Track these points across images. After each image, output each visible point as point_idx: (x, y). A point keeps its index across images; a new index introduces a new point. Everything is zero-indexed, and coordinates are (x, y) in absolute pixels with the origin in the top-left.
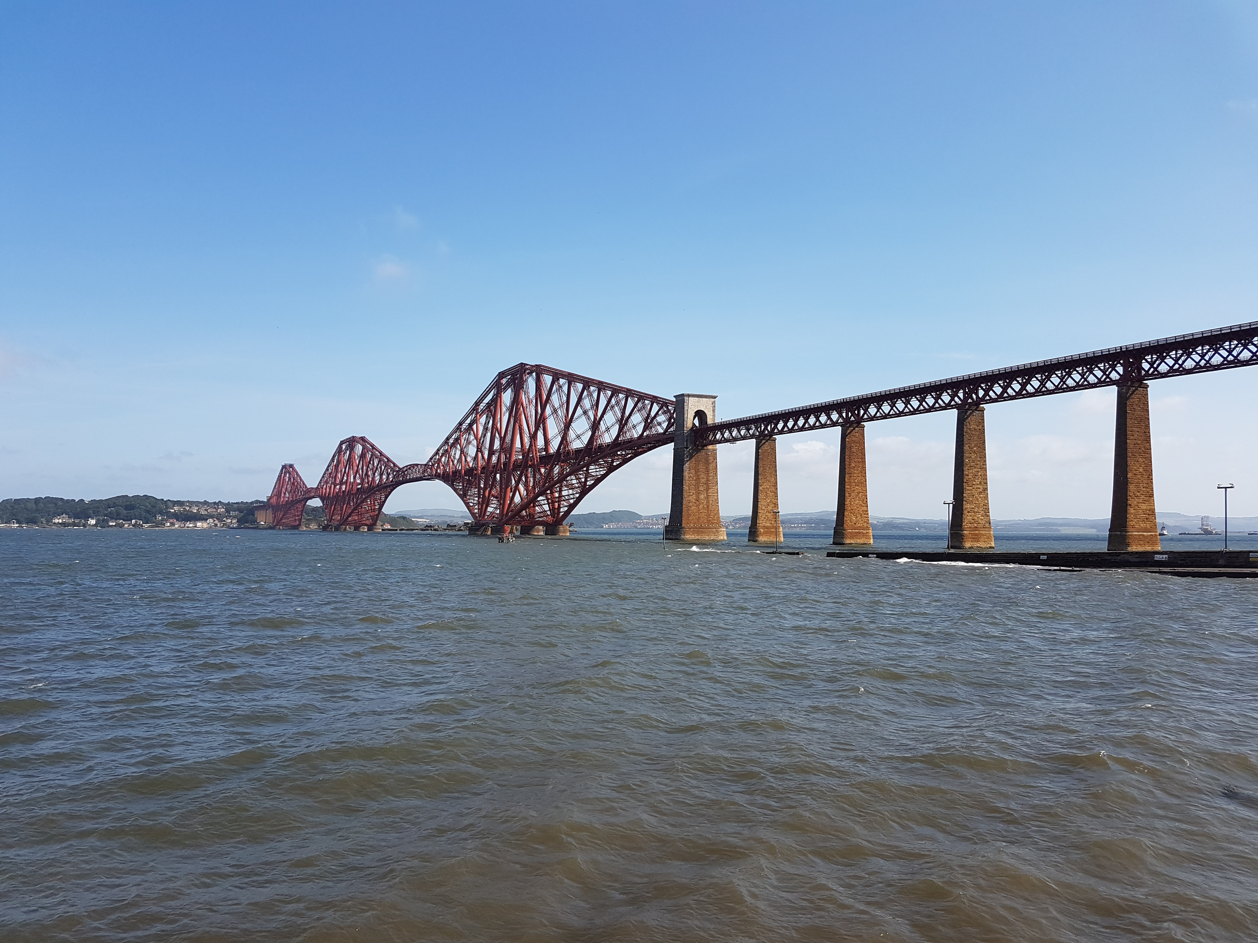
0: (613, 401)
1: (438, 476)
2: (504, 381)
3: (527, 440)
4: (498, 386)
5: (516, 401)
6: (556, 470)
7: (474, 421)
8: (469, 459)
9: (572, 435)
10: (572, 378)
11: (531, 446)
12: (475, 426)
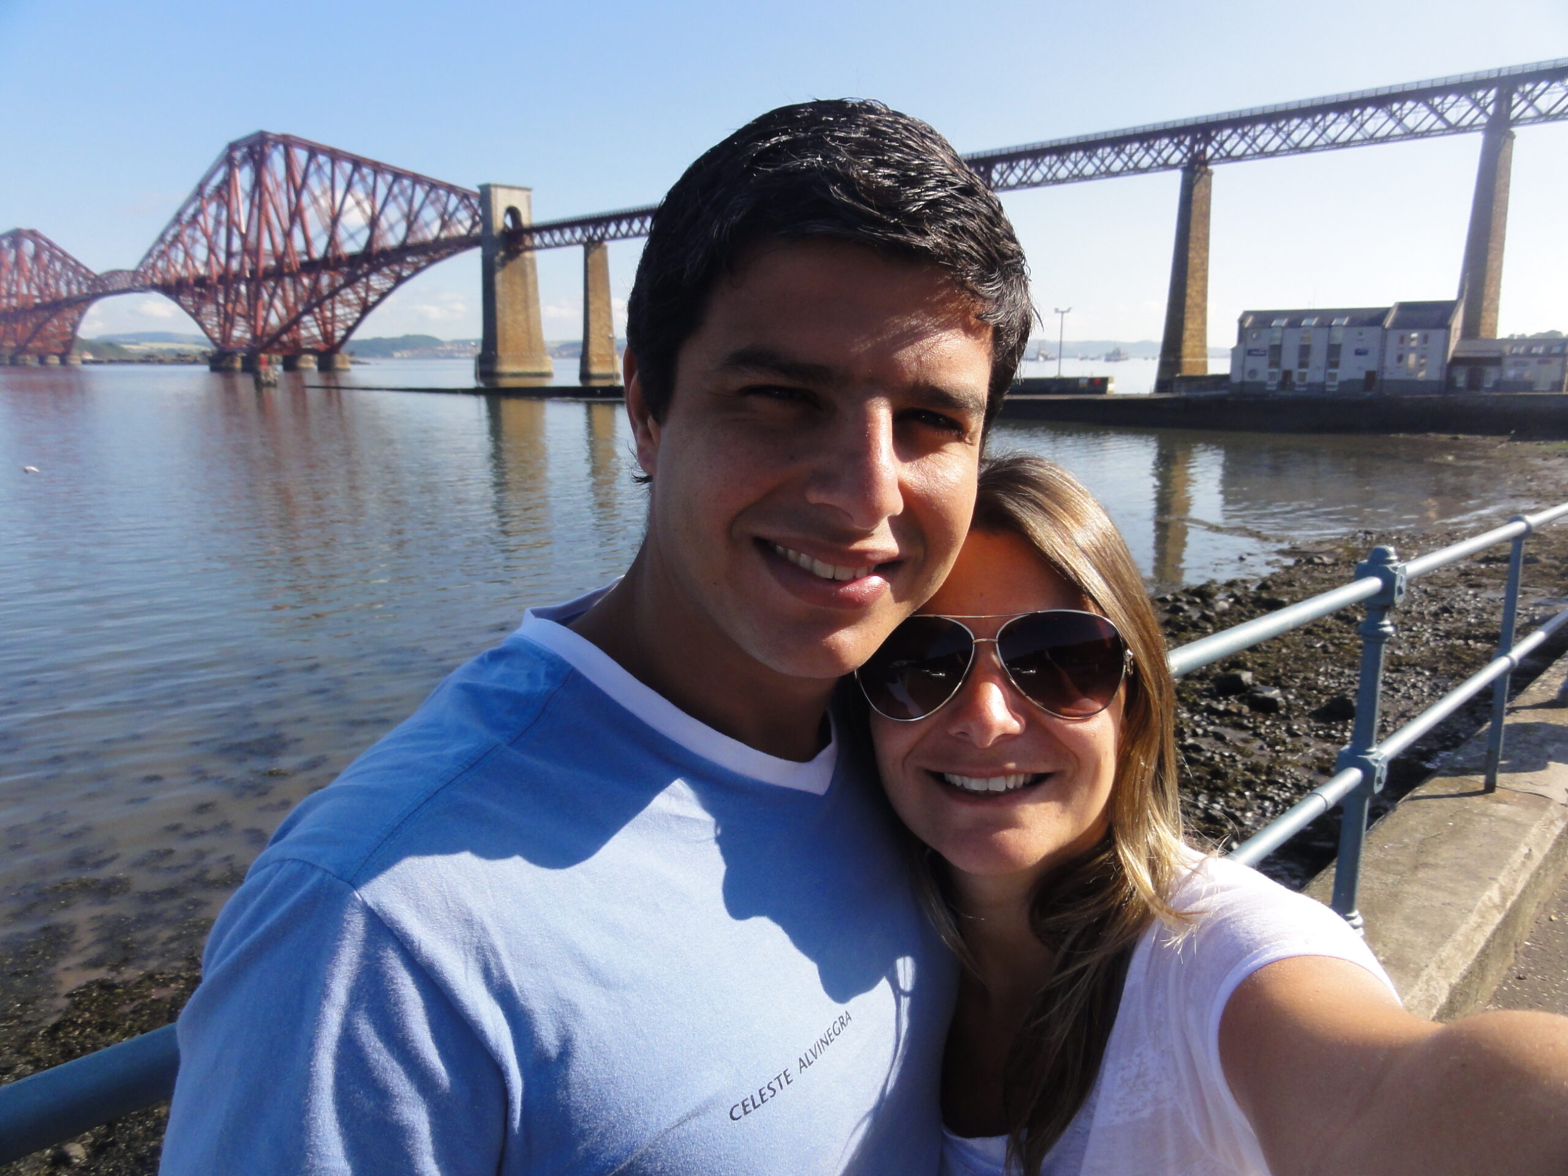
0: (396, 189)
1: (155, 287)
2: (238, 155)
3: (279, 240)
4: (228, 161)
5: (258, 183)
6: (325, 280)
7: (200, 211)
8: (198, 264)
9: (342, 234)
10: (335, 156)
11: (286, 247)
12: (201, 219)
